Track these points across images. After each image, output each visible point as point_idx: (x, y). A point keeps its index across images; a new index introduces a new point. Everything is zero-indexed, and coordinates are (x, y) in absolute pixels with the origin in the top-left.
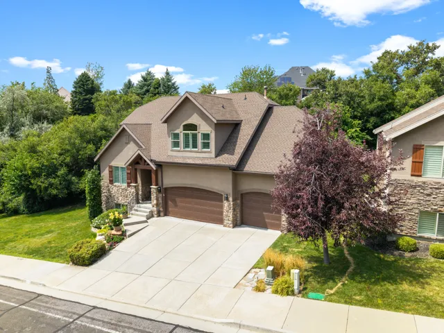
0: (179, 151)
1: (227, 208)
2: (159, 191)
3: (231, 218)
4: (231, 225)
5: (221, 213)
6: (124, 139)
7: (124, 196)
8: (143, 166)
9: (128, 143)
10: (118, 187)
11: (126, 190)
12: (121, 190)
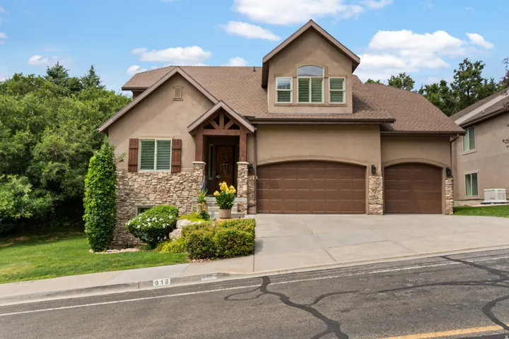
0: (290, 105)
1: (374, 185)
2: (250, 170)
3: (381, 200)
4: (381, 211)
5: (363, 195)
6: (171, 93)
7: (162, 191)
8: (221, 131)
9: (180, 100)
10: (148, 176)
11: (168, 180)
12: (154, 182)
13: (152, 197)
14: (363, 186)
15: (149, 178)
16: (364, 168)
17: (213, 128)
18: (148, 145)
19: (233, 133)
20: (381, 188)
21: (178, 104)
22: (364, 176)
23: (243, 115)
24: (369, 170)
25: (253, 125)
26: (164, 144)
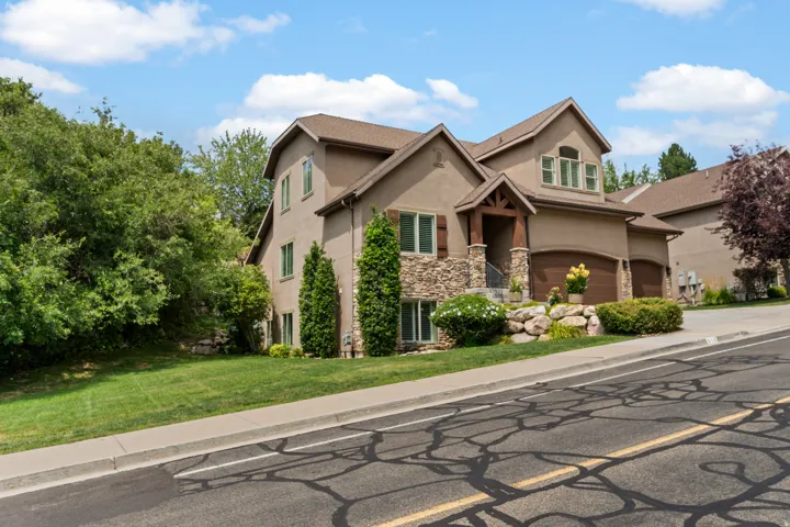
0: (554, 189)
6: (431, 156)
7: (429, 280)
8: (498, 209)
9: (442, 166)
10: (411, 260)
11: (434, 267)
12: (419, 268)
13: (418, 287)
14: (614, 281)
15: (413, 263)
16: (616, 262)
17: (489, 205)
18: (407, 219)
19: (509, 213)
20: (630, 284)
21: (438, 171)
22: (614, 271)
23: (525, 193)
24: (620, 265)
25: (535, 206)
26: (426, 221)
